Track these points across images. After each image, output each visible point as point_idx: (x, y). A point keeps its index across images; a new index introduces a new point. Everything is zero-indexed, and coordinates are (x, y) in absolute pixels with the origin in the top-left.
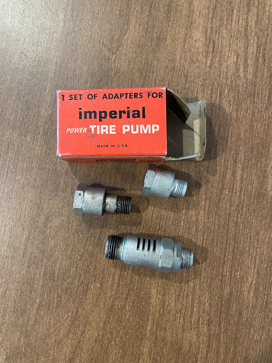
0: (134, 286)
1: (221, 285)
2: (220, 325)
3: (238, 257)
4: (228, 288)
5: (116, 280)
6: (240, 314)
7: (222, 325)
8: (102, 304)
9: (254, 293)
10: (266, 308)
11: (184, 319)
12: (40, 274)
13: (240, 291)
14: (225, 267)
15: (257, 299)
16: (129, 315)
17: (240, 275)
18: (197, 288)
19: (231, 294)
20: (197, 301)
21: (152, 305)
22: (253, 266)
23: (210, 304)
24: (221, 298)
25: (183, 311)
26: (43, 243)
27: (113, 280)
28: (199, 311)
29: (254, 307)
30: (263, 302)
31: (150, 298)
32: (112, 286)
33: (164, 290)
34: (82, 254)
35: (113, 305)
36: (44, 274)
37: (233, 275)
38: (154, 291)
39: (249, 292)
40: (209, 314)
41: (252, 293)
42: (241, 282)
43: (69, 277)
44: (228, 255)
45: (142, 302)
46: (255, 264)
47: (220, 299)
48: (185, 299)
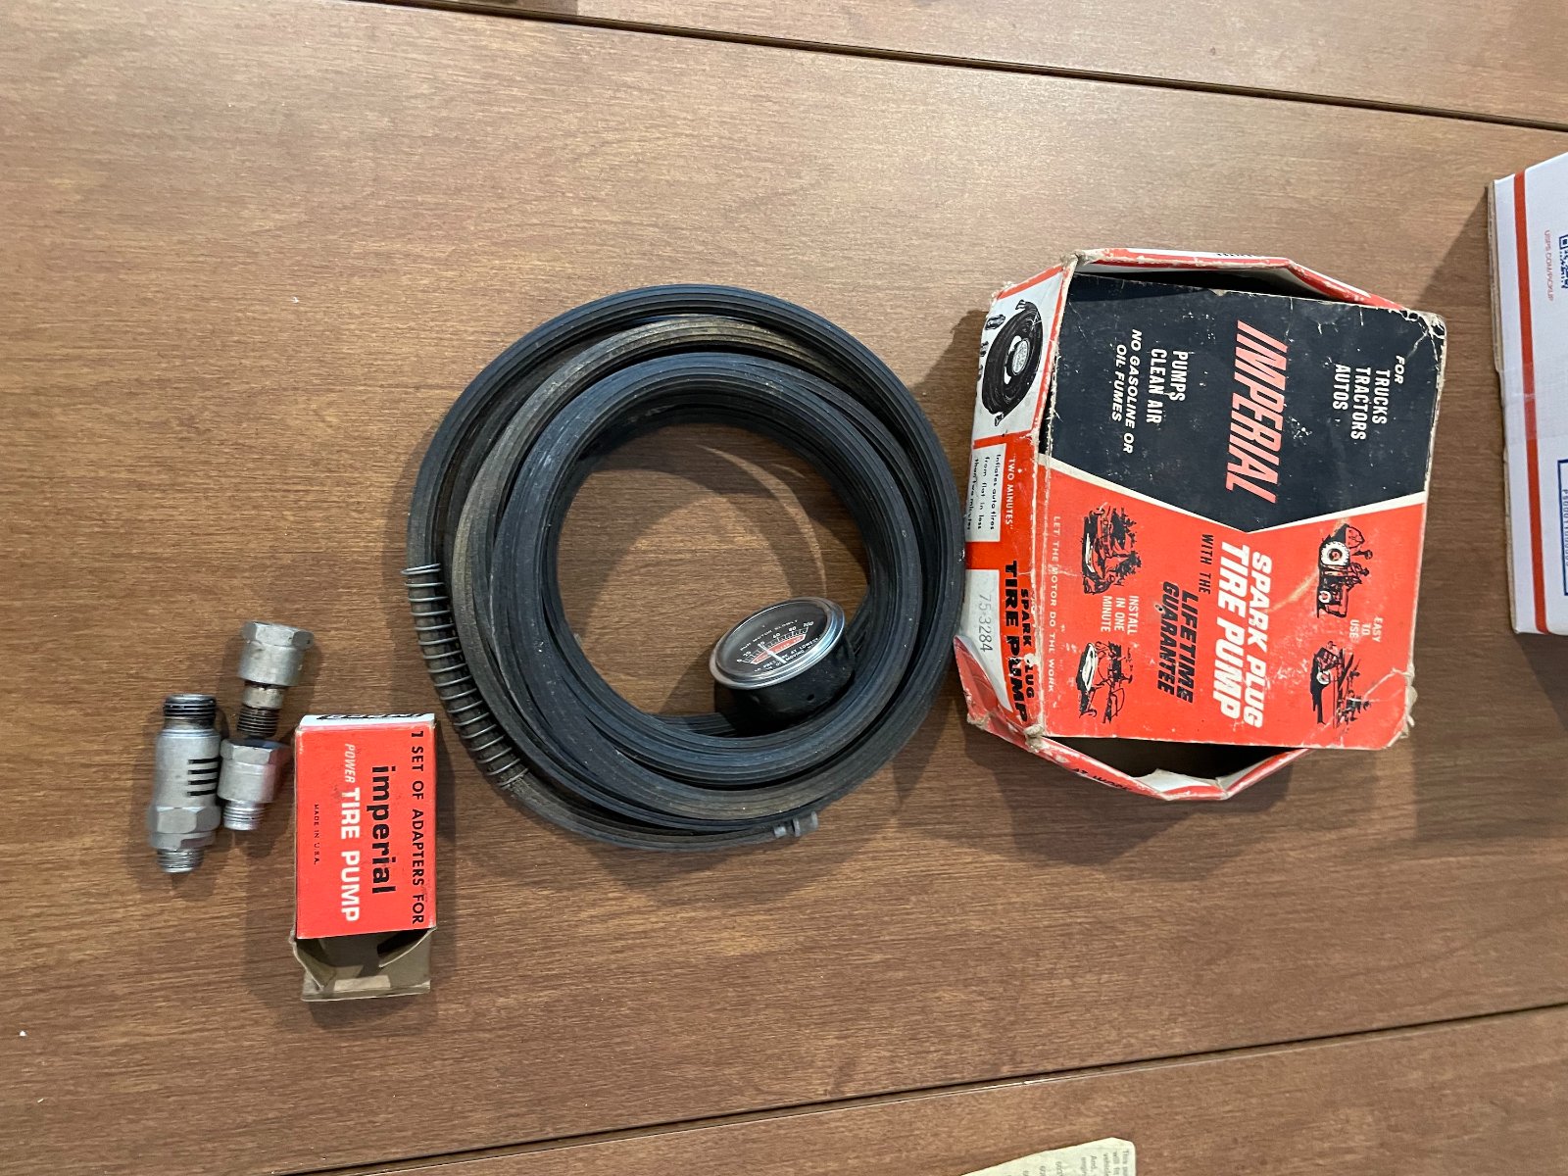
0: (91, 798)
1: (129, 975)
2: (41, 991)
3: (199, 995)
4: (126, 991)
5: (97, 759)
6: (73, 1027)
7: (42, 996)
8: (37, 739)
9: (126, 1045)
10: (98, 1076)
11: (38, 916)
12: (79, 598)
13: (125, 1016)
14: (170, 975)
15: (111, 1054)
16: (24, 802)
17: (160, 1007)
18: (114, 928)
19: (114, 998)
20: (83, 933)
21: (55, 843)
22: (186, 1029)
23: (80, 962)
24: (101, 980)
25: (53, 910)
26: (152, 592)
27: (98, 753)
28: (61, 942)
29: (94, 1051)
30: (110, 1067)
31: (71, 835)
32: (81, 752)
33: (96, 861)
34: (143, 678)
35: (39, 763)
36: (81, 606)
37: (157, 994)
38: (88, 841)
39: (125, 1034)
40: (59, 963)
41: (124, 1040)
42: (144, 1013)
43: (84, 659)
44: (199, 975)
45: (59, 821)
46: (191, 1032)
47: (98, 978)
48: (83, 908)
